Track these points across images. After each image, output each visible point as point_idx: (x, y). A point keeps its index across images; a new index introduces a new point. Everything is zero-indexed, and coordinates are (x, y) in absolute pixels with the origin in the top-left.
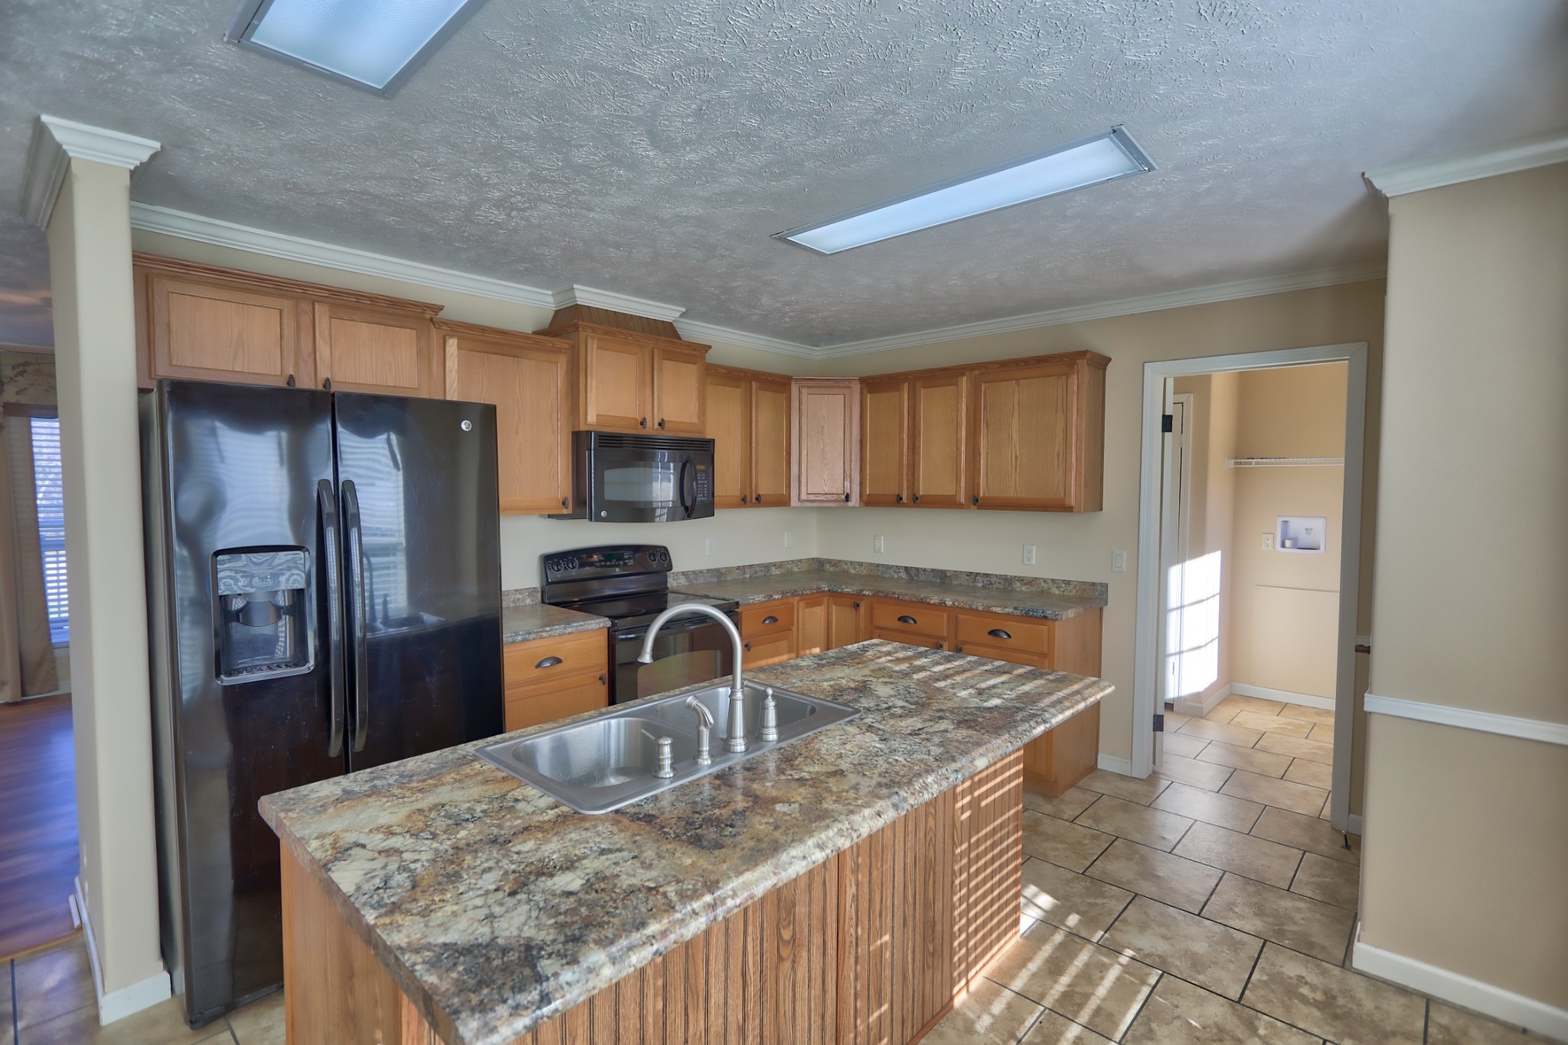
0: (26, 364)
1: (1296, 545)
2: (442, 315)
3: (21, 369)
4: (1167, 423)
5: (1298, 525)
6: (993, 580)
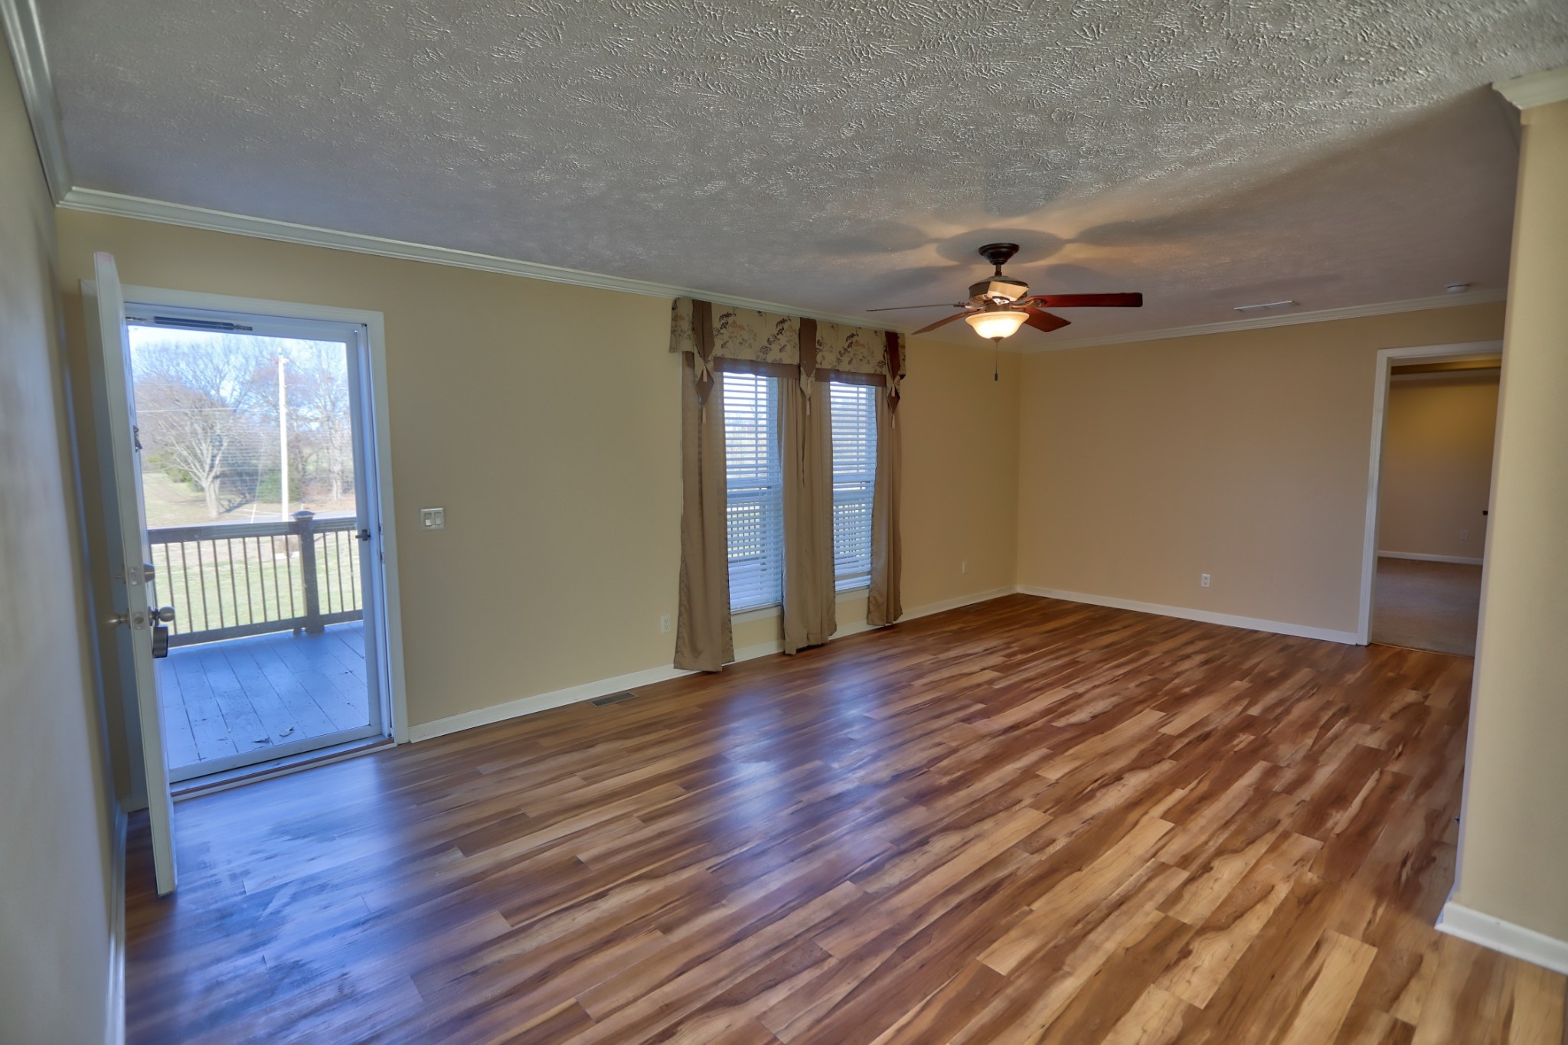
3: (724, 321)
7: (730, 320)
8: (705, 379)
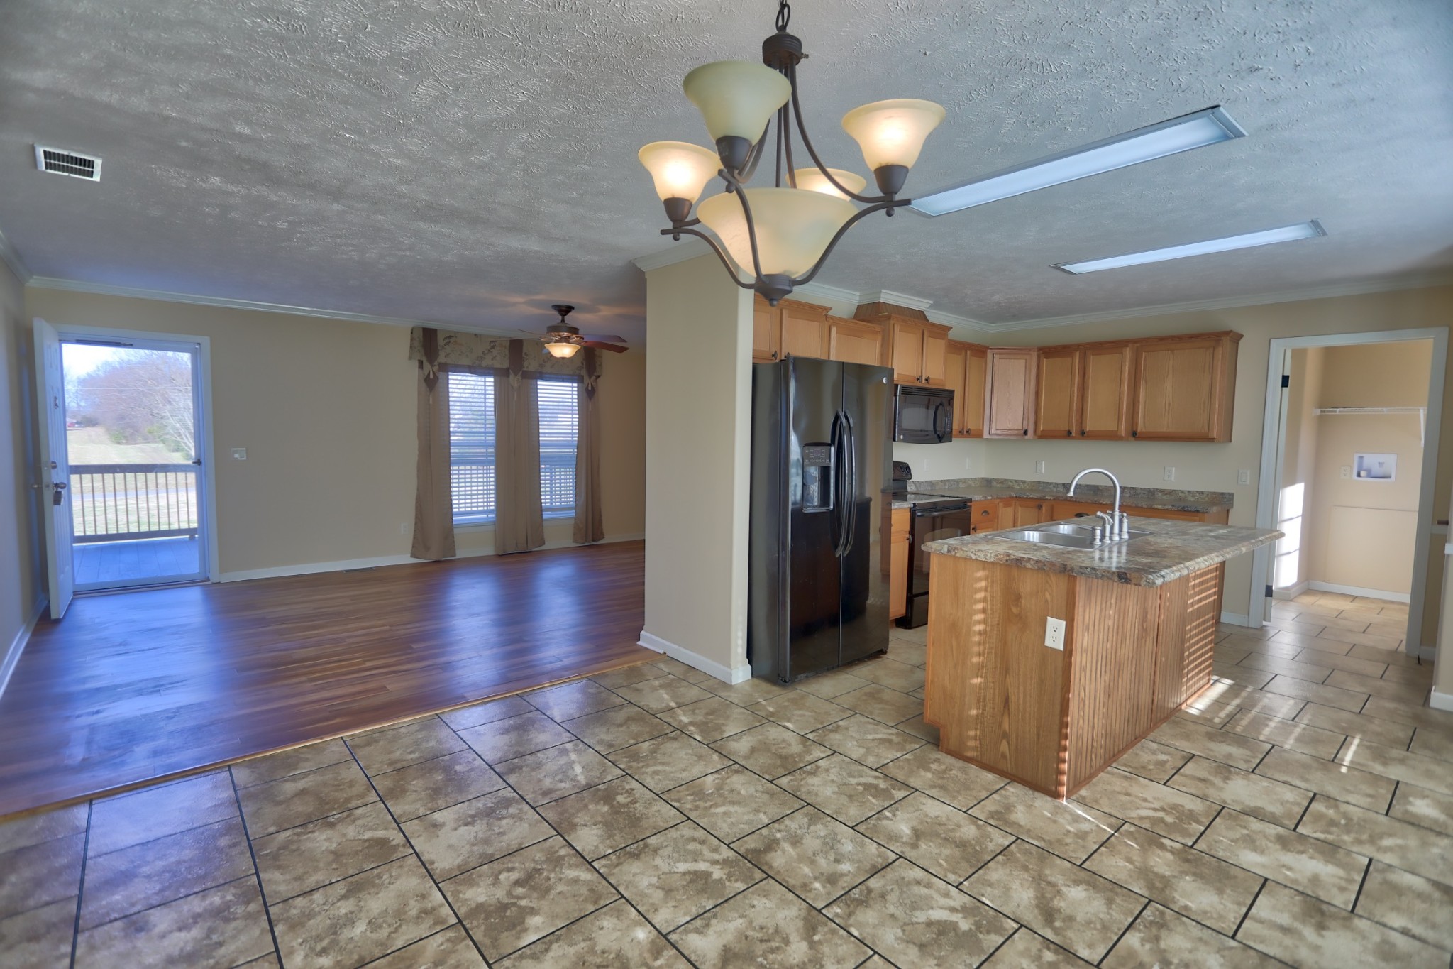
0: (450, 337)
1: (1370, 475)
2: (830, 313)
3: (447, 341)
4: (1285, 381)
5: (1371, 460)
6: (1139, 491)
7: (452, 340)
8: (431, 376)
